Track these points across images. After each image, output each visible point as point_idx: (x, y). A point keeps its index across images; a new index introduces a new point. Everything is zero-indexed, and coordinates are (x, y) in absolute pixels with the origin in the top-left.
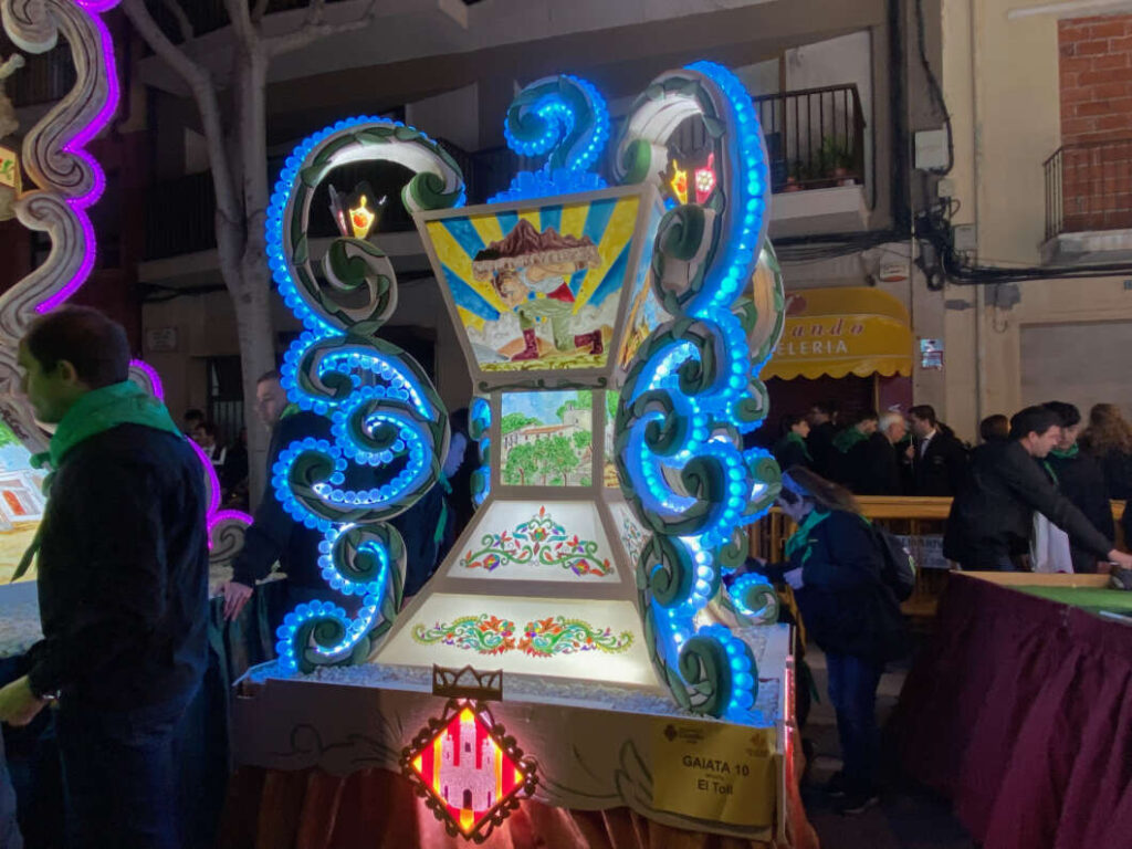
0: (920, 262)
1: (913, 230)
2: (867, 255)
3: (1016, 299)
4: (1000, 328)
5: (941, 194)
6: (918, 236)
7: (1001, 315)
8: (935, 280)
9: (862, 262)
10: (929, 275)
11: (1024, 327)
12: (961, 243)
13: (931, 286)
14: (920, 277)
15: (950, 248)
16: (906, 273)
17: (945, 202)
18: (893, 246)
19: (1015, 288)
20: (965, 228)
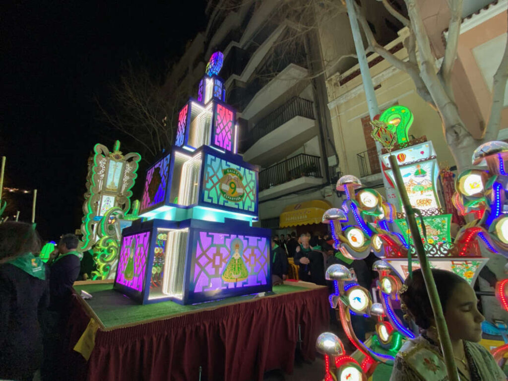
1: (331, 182)
2: (322, 190)
5: (337, 171)
9: (321, 192)
13: (338, 196)
14: (335, 194)
16: (331, 194)
17: (339, 173)
18: (328, 187)
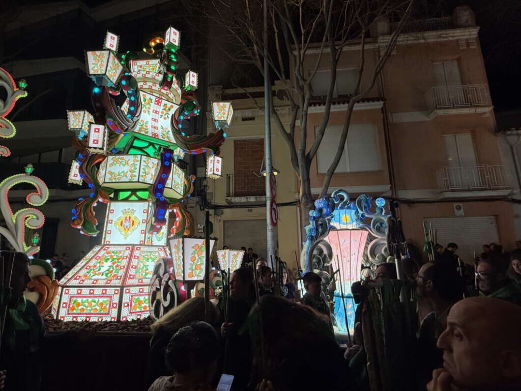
0: (197, 202)
1: (196, 194)
3: (222, 214)
4: (218, 221)
5: (204, 184)
6: (197, 195)
7: (219, 218)
8: (202, 208)
10: (200, 206)
11: (224, 222)
12: (208, 197)
14: (198, 206)
15: (206, 198)
16: (194, 206)
17: (205, 186)
19: (222, 211)
20: (209, 193)
